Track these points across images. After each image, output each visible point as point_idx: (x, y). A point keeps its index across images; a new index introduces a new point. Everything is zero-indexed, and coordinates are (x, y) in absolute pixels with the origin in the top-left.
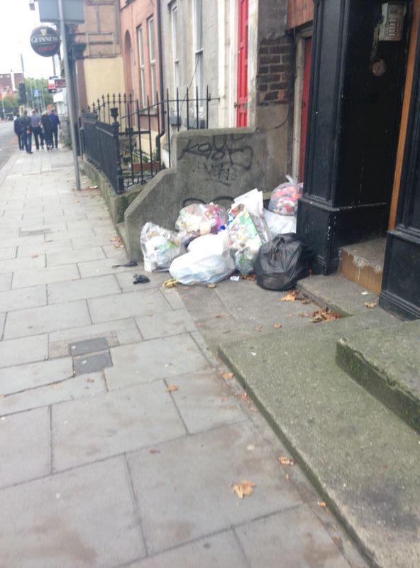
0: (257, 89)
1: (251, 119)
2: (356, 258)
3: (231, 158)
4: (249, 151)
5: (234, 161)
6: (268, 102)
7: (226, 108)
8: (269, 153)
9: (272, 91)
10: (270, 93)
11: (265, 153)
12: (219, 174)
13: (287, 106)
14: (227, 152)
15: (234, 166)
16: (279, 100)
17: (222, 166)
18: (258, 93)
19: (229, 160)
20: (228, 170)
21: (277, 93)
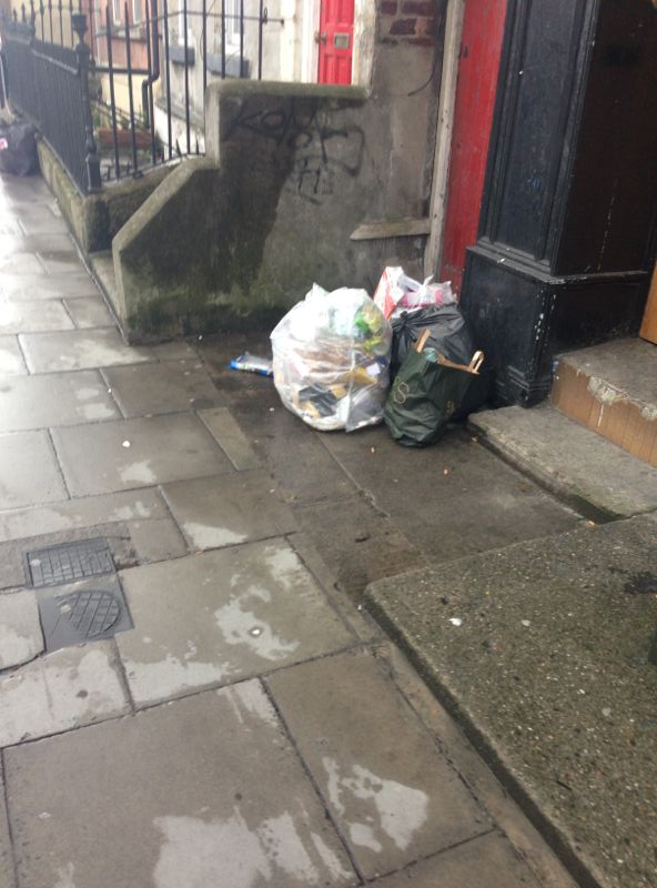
0: (377, 9)
1: (361, 71)
2: (594, 383)
3: (323, 148)
4: (358, 135)
5: (328, 154)
6: (396, 37)
7: (297, 41)
8: (395, 143)
9: (405, 17)
10: (401, 22)
11: (388, 144)
12: (301, 180)
13: (432, 51)
14: (317, 136)
15: (329, 165)
16: (416, 36)
17: (306, 164)
18: (378, 18)
19: (320, 152)
20: (318, 172)
21: (413, 22)
